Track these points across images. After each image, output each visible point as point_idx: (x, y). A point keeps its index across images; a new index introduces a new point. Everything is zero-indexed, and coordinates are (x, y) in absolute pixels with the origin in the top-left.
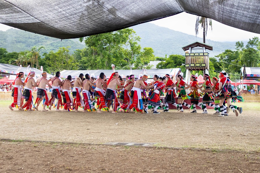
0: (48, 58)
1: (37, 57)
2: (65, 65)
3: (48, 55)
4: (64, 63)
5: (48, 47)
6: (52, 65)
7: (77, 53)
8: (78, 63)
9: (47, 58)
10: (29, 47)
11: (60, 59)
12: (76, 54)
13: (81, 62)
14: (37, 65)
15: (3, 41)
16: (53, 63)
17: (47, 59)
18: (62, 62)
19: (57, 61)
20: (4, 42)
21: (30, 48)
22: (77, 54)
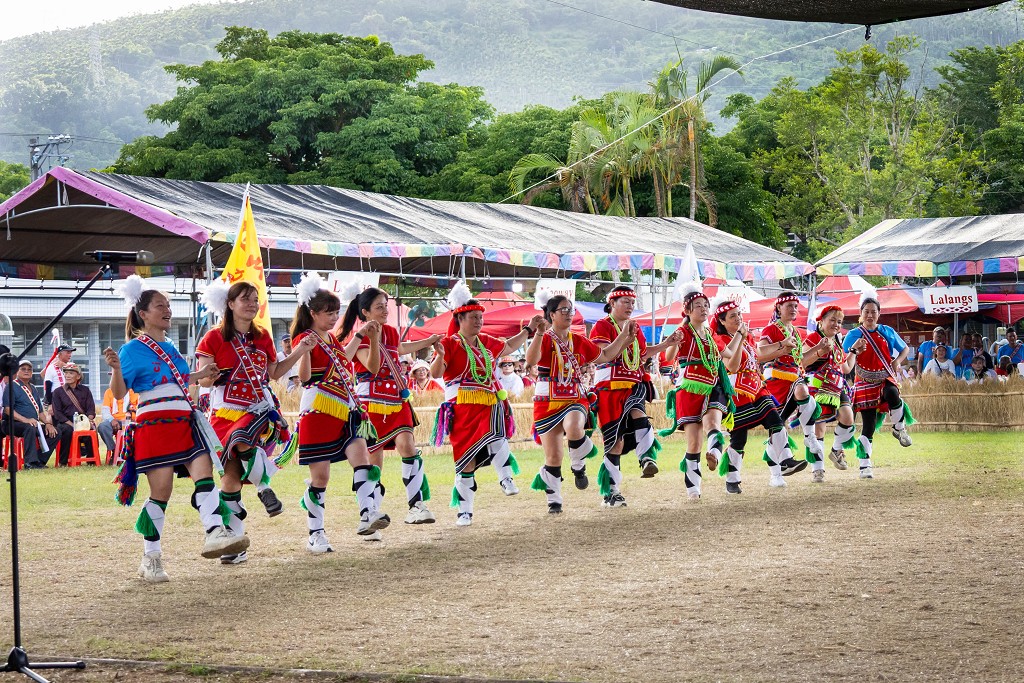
0: (760, 129)
1: (692, 136)
2: (886, 173)
3: (763, 107)
4: (877, 164)
5: (746, 37)
6: (791, 182)
7: (962, 77)
8: (974, 157)
9: (755, 132)
10: (619, 49)
11: (846, 133)
12: (958, 88)
13: (996, 141)
14: (693, 192)
15: (443, 23)
16: (798, 170)
17: (751, 141)
18: (860, 154)
19: (828, 150)
20: (446, 29)
21: (621, 59)
22: (960, 82)
